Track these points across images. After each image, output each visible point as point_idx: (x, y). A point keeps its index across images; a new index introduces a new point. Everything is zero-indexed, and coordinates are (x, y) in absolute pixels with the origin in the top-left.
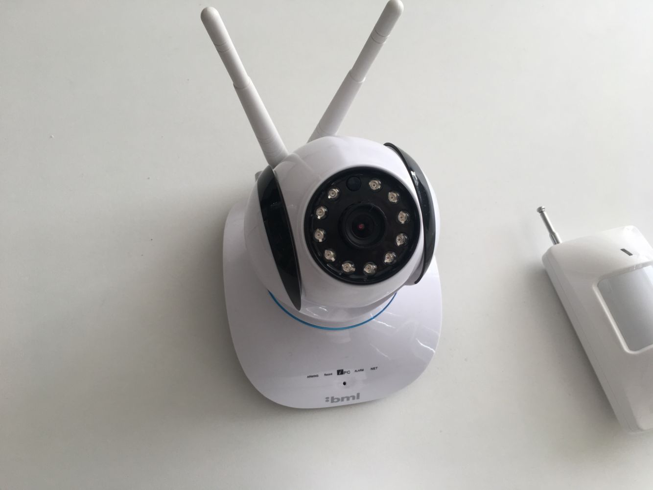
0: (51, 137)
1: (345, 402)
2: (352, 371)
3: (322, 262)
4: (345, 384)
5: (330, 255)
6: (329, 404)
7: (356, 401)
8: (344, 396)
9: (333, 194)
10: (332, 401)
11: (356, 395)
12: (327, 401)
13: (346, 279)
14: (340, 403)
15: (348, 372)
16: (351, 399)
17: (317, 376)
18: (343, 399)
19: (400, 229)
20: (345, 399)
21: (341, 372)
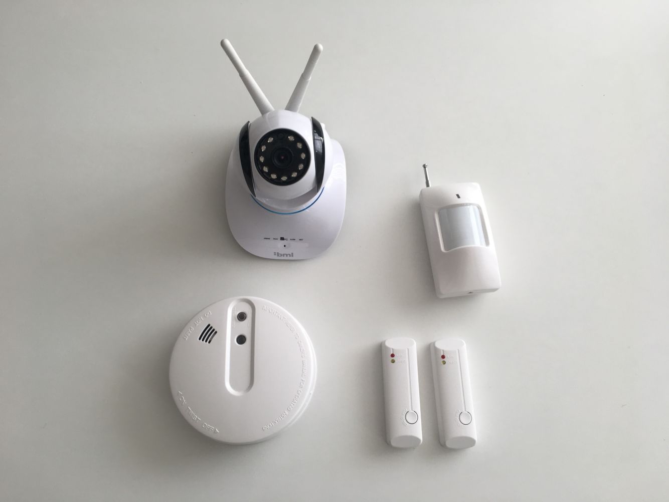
0: (141, 83)
1: (285, 258)
2: (289, 239)
3: (261, 172)
4: (285, 246)
5: (266, 169)
6: (276, 257)
7: (291, 258)
8: (285, 253)
9: (270, 140)
10: (278, 256)
11: (291, 254)
12: (275, 255)
13: (272, 181)
14: (282, 258)
15: (287, 240)
16: (288, 256)
17: (269, 239)
18: (284, 255)
19: (301, 161)
20: (285, 255)
21: (282, 239)
